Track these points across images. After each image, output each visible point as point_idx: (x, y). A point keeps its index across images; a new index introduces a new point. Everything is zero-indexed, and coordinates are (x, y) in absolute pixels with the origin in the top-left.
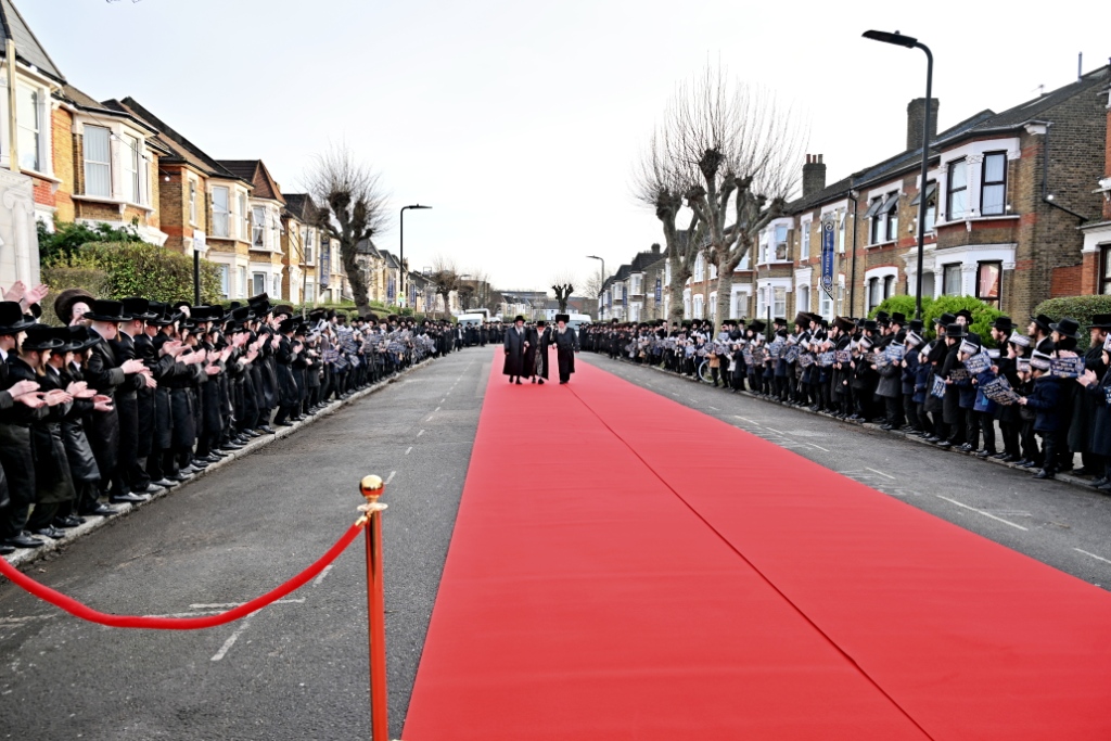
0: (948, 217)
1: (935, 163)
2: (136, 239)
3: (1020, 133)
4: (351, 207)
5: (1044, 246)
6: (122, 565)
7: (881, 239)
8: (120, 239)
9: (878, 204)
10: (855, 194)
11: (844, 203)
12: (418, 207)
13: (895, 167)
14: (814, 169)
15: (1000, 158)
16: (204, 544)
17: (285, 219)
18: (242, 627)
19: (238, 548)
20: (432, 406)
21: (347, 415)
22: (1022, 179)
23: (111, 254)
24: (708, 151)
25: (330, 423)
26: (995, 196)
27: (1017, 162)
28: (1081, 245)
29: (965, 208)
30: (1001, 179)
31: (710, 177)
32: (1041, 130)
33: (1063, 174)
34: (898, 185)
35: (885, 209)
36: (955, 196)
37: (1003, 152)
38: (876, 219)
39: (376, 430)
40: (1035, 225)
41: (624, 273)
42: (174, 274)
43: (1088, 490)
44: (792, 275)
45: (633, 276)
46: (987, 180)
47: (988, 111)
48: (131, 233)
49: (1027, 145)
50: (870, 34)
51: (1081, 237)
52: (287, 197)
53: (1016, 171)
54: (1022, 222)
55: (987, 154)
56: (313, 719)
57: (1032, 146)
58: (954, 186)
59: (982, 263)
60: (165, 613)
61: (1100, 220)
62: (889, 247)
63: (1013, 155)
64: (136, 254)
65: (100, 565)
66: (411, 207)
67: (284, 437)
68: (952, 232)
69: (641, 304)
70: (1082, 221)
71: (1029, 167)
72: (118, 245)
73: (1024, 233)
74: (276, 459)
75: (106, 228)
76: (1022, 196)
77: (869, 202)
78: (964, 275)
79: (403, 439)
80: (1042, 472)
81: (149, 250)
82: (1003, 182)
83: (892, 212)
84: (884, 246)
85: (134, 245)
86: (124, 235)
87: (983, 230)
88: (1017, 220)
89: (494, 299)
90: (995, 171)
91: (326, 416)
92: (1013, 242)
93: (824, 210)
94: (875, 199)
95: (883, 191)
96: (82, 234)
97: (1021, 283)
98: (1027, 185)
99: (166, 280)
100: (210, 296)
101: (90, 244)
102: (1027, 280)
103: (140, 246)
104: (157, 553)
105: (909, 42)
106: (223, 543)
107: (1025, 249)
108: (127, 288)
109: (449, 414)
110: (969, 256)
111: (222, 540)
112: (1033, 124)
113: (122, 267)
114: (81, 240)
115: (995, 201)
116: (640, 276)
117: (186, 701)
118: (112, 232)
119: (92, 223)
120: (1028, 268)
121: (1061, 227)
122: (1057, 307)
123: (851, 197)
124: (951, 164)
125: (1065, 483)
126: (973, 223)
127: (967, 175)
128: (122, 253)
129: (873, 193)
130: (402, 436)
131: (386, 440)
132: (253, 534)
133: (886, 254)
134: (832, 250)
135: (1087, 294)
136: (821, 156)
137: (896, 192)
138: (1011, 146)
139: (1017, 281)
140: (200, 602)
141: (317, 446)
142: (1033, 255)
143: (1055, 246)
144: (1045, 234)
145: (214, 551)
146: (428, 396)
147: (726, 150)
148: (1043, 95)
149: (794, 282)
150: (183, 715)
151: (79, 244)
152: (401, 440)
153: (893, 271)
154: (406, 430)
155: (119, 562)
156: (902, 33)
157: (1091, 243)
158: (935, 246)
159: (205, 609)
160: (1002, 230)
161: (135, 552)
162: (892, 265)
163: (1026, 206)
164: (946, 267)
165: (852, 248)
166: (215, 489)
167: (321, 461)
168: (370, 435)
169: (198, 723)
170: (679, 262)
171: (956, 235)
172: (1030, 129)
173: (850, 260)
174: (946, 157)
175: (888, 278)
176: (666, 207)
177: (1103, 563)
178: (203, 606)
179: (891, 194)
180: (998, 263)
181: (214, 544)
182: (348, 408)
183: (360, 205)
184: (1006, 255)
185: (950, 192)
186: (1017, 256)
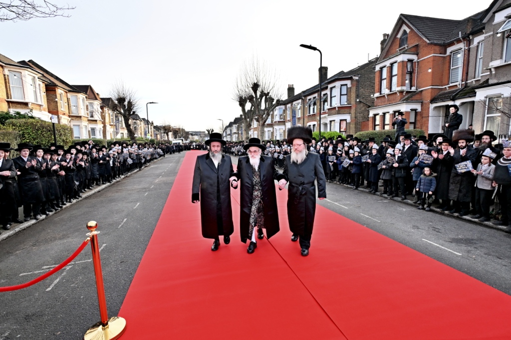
0: (331, 106)
1: (327, 88)
2: (32, 117)
3: (351, 79)
4: (126, 103)
5: (358, 115)
6: (17, 252)
7: (312, 113)
8: (25, 118)
9: (310, 101)
10: (303, 98)
11: (300, 101)
12: (153, 103)
13: (315, 89)
14: (291, 90)
15: (346, 87)
16: (55, 239)
17: (102, 108)
18: (63, 275)
19: (70, 240)
20: (158, 176)
21: (126, 181)
22: (352, 94)
23: (20, 124)
24: (254, 83)
25: (118, 185)
26: (344, 98)
27: (350, 88)
28: (369, 115)
29: (336, 103)
30: (346, 93)
31: (255, 92)
32: (357, 78)
33: (363, 92)
34: (316, 95)
35: (312, 103)
36: (333, 98)
37: (346, 85)
38: (310, 106)
39: (135, 186)
40: (356, 108)
41: (231, 125)
42: (49, 131)
43: (367, 193)
44: (285, 124)
45: (234, 125)
46: (342, 94)
47: (343, 71)
48: (30, 115)
49: (353, 83)
50: (302, 46)
51: (369, 112)
52: (102, 99)
53: (350, 91)
55: (342, 85)
56: (83, 311)
57: (355, 83)
58: (333, 95)
59: (341, 120)
60: (31, 271)
61: (374, 106)
62: (314, 115)
63: (349, 86)
64: (32, 123)
65: (8, 253)
66: (150, 103)
67: (99, 191)
68: (332, 110)
69: (237, 135)
70: (369, 107)
71: (354, 90)
72: (24, 120)
73: (353, 111)
74: (93, 201)
75: (18, 113)
76: (352, 99)
77: (307, 101)
78: (336, 124)
79: (145, 189)
80: (355, 187)
81: (38, 122)
82: (347, 94)
83: (315, 104)
84: (312, 115)
85: (31, 120)
86: (26, 116)
87: (341, 110)
88: (351, 106)
89: (186, 135)
90: (344, 91)
91: (118, 182)
92: (350, 113)
93: (294, 103)
94: (310, 100)
95: (311, 97)
96: (7, 116)
97: (353, 126)
98: (353, 95)
99: (46, 133)
100: (66, 139)
101: (11, 120)
102: (354, 126)
103: (34, 120)
104: (34, 245)
105: (315, 49)
106: (64, 238)
107: (353, 116)
108: (29, 137)
109: (164, 179)
110: (337, 118)
111: (64, 237)
112: (355, 76)
113: (26, 129)
114: (7, 118)
115: (344, 101)
116: (236, 125)
117: (30, 311)
118: (21, 115)
119: (12, 111)
120: (354, 122)
121: (363, 109)
122: (360, 135)
123: (302, 99)
124: (331, 89)
125: (361, 191)
126: (338, 107)
127: (336, 92)
128: (25, 123)
129: (309, 98)
130: (145, 188)
131: (138, 190)
132: (77, 233)
133: (313, 117)
134: (295, 117)
135: (370, 130)
136: (293, 85)
137: (315, 97)
138: (348, 82)
139: (351, 126)
140: (47, 265)
141: (111, 195)
142: (356, 117)
143: (362, 115)
144: (359, 111)
145: (58, 242)
146: (158, 172)
147: (260, 83)
148: (359, 66)
149: (285, 127)
150: (27, 318)
151: (6, 120)
152: (144, 190)
153: (315, 123)
154: (146, 186)
155: (17, 250)
156: (312, 46)
157: (371, 115)
158: (327, 115)
159: (49, 268)
160: (347, 110)
161: (25, 245)
162: (315, 121)
163: (353, 102)
164: (331, 121)
165: (303, 116)
166: (65, 216)
167: (111, 201)
168: (133, 188)
169: (33, 320)
170: (247, 121)
171: (333, 111)
172: (354, 78)
173: (302, 120)
174: (330, 86)
175: (314, 125)
176: (242, 102)
177: (368, 218)
178: (48, 267)
179: (314, 98)
180: (346, 120)
181: (60, 239)
182: (127, 178)
183: (130, 103)
184: (348, 117)
185: (331, 98)
186: (351, 118)
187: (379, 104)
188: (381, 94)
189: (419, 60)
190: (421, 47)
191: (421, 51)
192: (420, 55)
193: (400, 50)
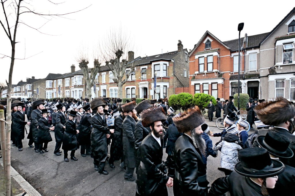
1: (150, 64)
3: (169, 61)
7: (130, 80)
15: (166, 65)
22: (170, 70)
31: (119, 57)
36: (156, 72)
40: (173, 79)
47: (140, 57)
49: (171, 64)
53: (169, 68)
54: (170, 78)
55: (164, 64)
58: (156, 70)
59: (164, 86)
62: (132, 81)
68: (156, 79)
71: (171, 68)
73: (171, 80)
76: (170, 73)
78: (161, 88)
82: (166, 70)
87: (164, 79)
90: (165, 68)
92: (169, 82)
95: (130, 69)
102: (172, 90)
110: (162, 84)
120: (172, 87)
124: (155, 65)
133: (132, 83)
138: (167, 63)
139: (170, 90)
142: (172, 85)
153: (135, 87)
157: (192, 84)
160: (167, 80)
162: (134, 85)
163: (171, 75)
171: (158, 80)
172: (172, 60)
174: (154, 63)
180: (166, 86)
185: (154, 71)
186: (170, 85)
187: (199, 78)
188: (199, 72)
189: (220, 57)
190: (221, 50)
191: (221, 52)
192: (220, 54)
193: (206, 50)
